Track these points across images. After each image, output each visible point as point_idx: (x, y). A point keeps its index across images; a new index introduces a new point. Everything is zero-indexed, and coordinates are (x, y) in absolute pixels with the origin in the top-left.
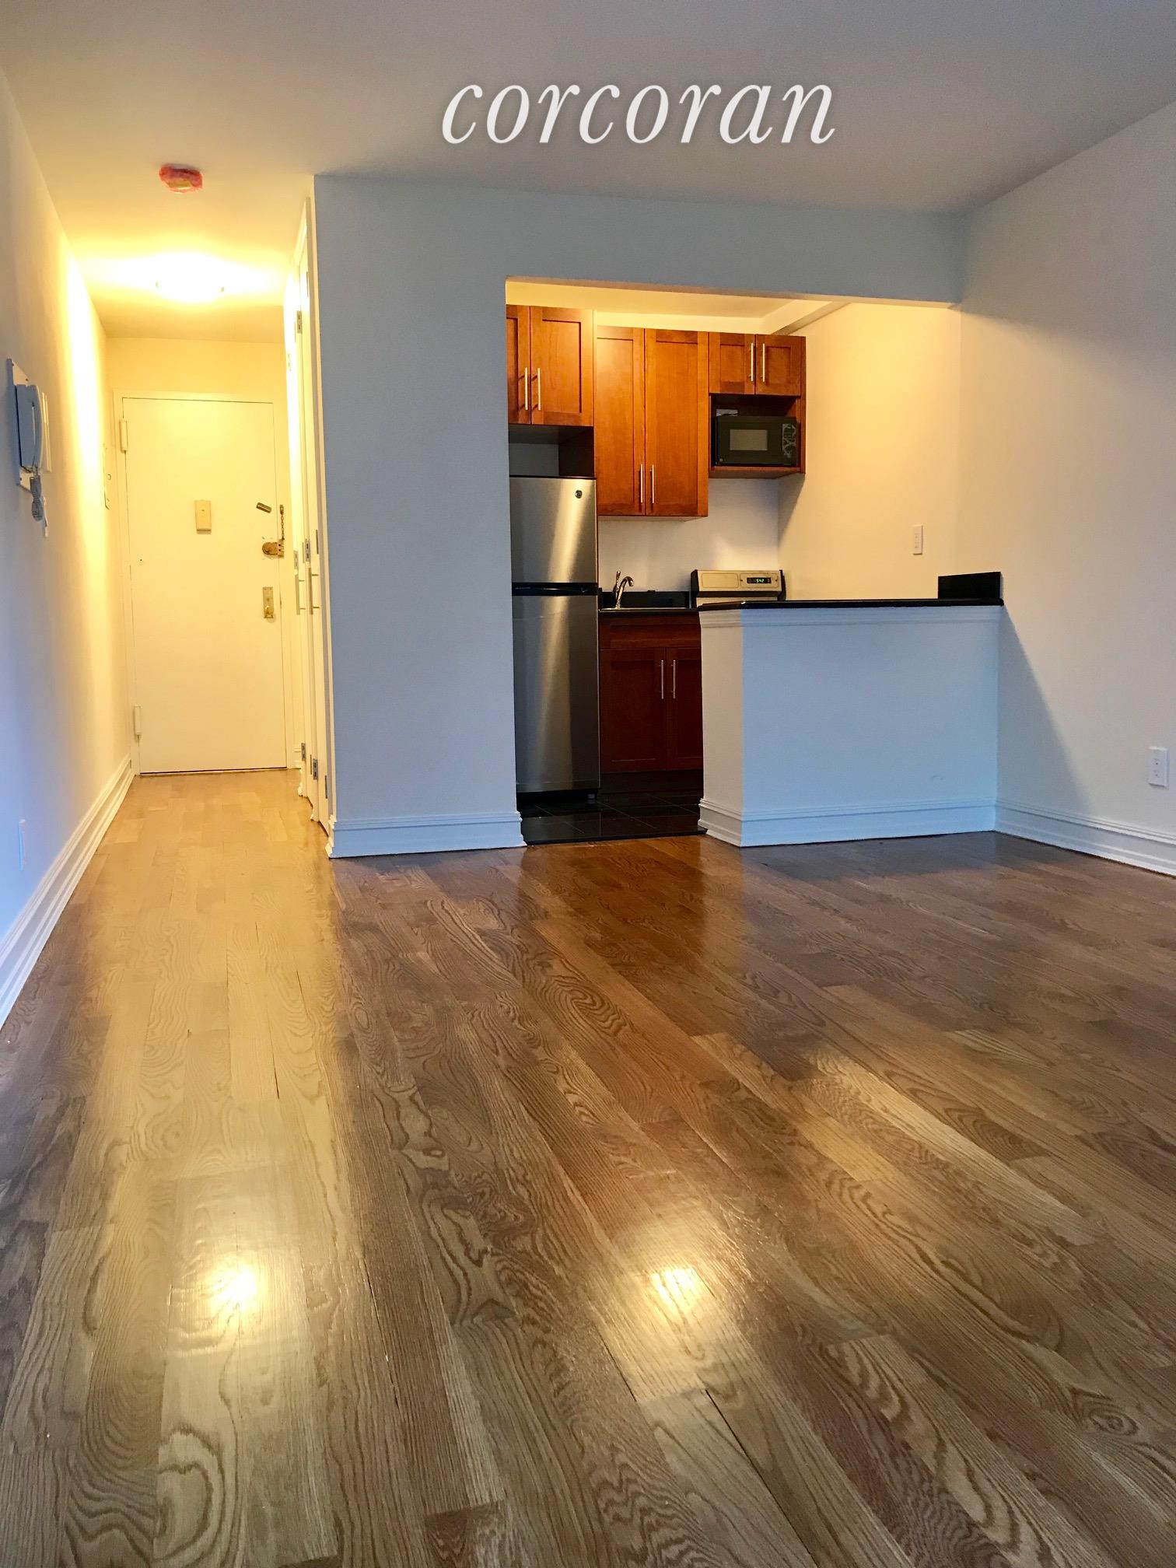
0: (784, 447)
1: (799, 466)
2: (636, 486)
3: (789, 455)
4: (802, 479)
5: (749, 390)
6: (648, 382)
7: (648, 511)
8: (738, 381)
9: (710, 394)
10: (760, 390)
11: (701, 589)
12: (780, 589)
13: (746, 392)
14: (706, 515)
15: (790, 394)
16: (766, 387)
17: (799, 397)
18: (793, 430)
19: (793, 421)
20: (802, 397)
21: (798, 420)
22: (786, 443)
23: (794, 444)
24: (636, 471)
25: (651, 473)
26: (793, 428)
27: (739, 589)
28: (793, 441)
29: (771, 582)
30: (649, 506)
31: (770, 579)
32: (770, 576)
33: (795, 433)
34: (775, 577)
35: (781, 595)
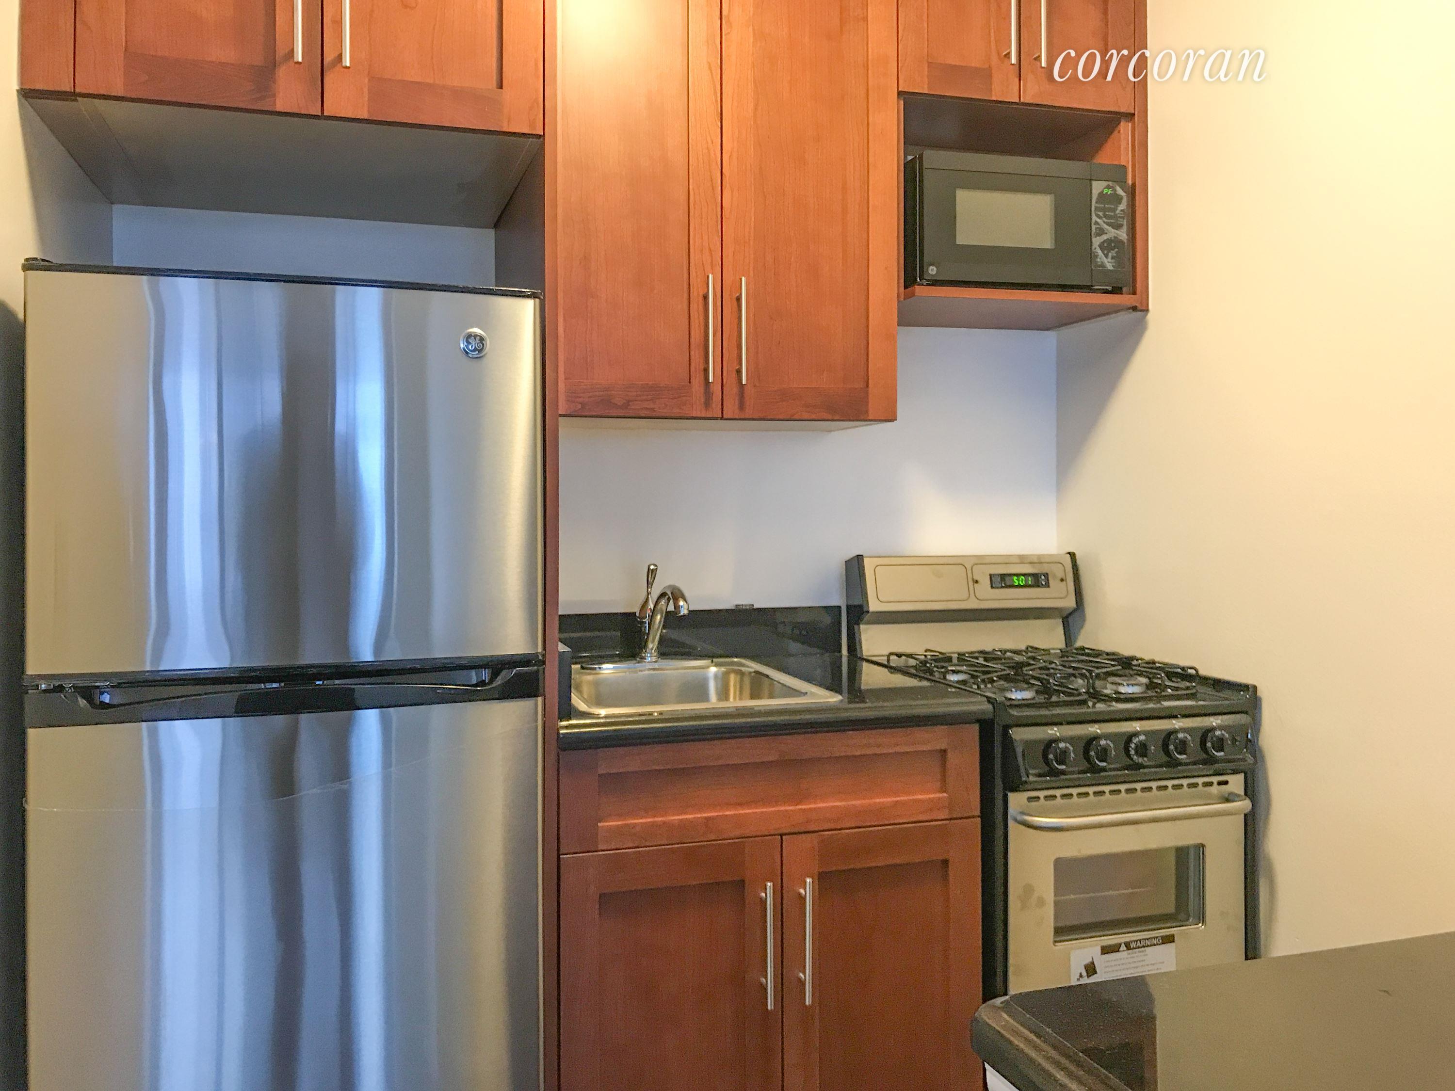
0: (1097, 241)
1: (1133, 293)
2: (696, 335)
3: (1109, 264)
5: (1005, 91)
7: (731, 403)
8: (975, 64)
10: (1032, 92)
11: (874, 606)
12: (1071, 602)
13: (996, 95)
15: (1109, 106)
16: (1045, 85)
17: (1132, 117)
18: (1119, 199)
19: (1119, 172)
20: (1137, 117)
21: (1131, 175)
22: (1101, 232)
23: (1123, 235)
24: (697, 293)
25: (739, 299)
26: (1120, 191)
27: (972, 604)
28: (1118, 227)
29: (1047, 585)
30: (732, 389)
31: (1046, 575)
32: (1045, 569)
33: (1123, 206)
34: (1058, 571)
35: (1071, 617)
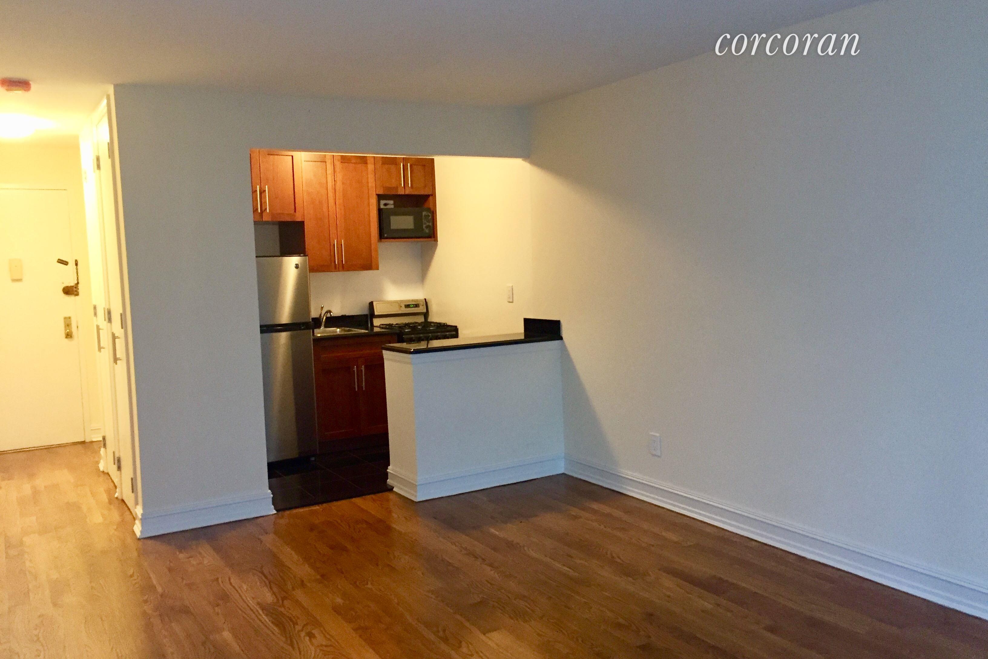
0: (424, 226)
1: (434, 237)
2: (332, 253)
3: (427, 231)
4: (436, 245)
5: (401, 192)
6: (337, 188)
7: (341, 268)
8: (394, 186)
9: (376, 194)
10: (407, 192)
11: (376, 313)
12: (425, 311)
13: (399, 193)
14: (378, 269)
15: (426, 193)
16: (411, 190)
17: (432, 195)
18: (429, 216)
19: (429, 210)
20: (433, 195)
21: (432, 209)
22: (425, 224)
23: (430, 224)
24: (332, 244)
25: (342, 245)
26: (429, 214)
27: (400, 312)
28: (429, 222)
29: (419, 307)
30: (341, 265)
31: (419, 304)
32: (418, 303)
33: (430, 217)
34: (422, 303)
35: (426, 315)
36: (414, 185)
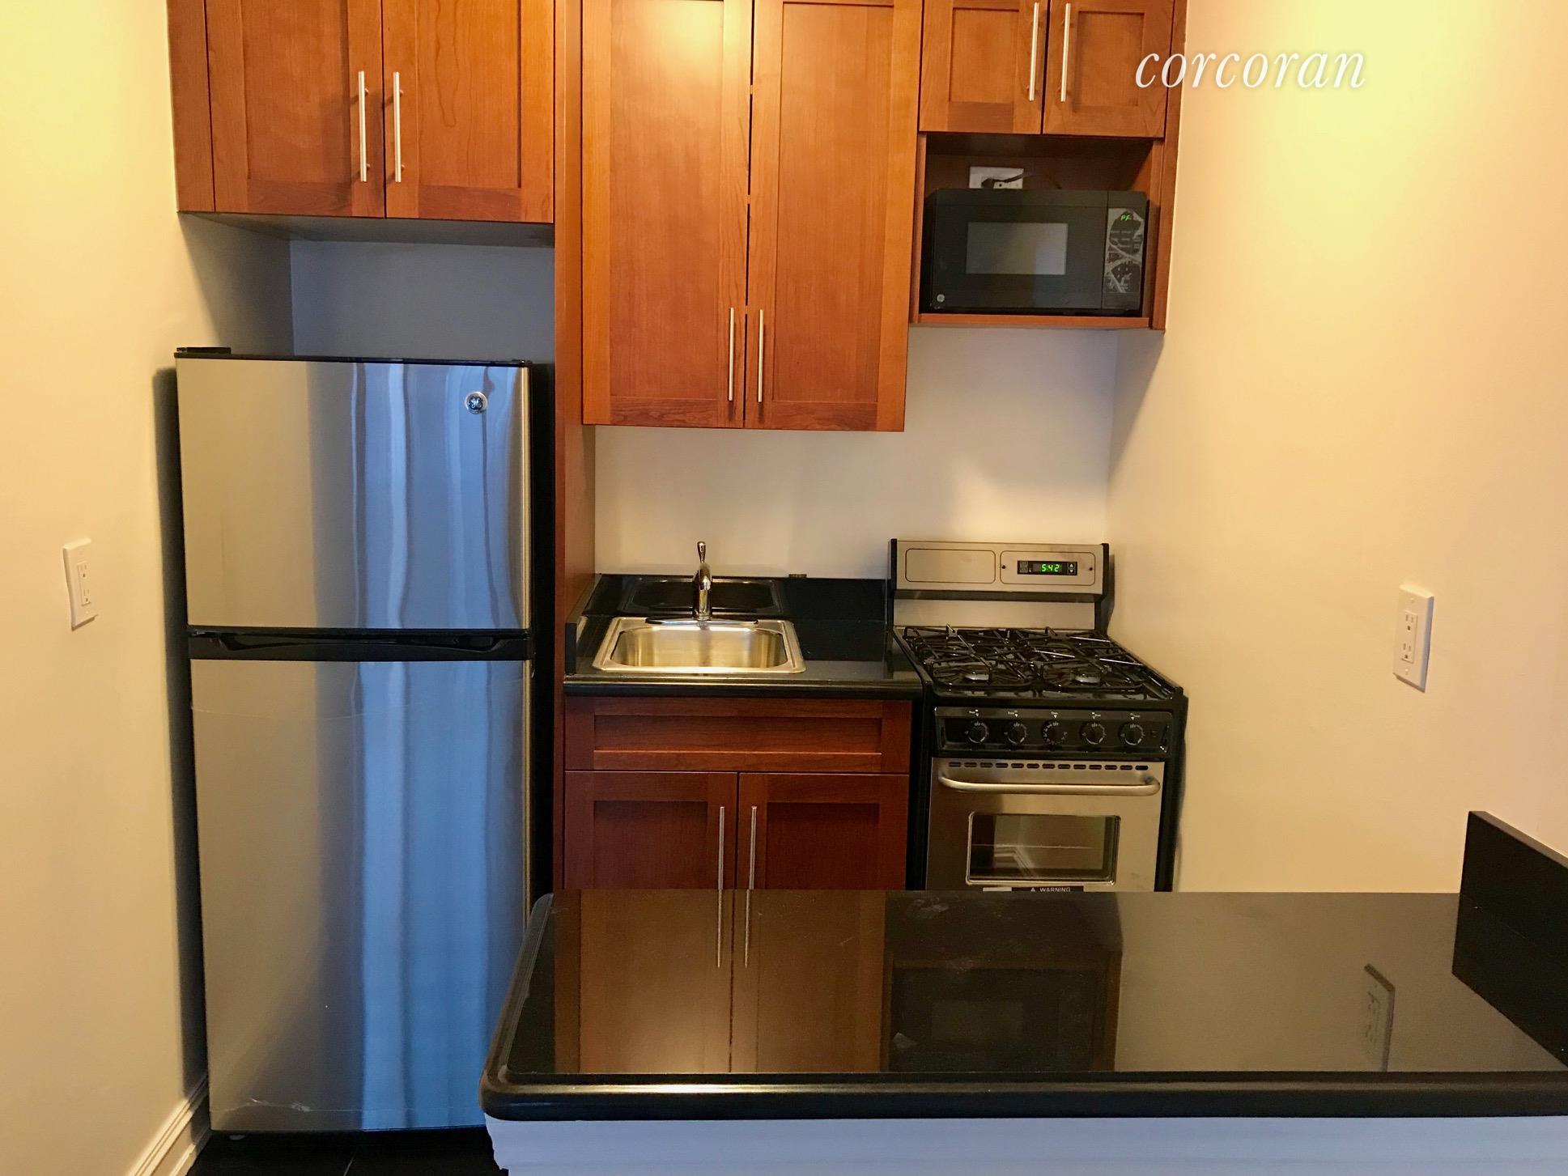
0: (1110, 266)
1: (1149, 314)
2: (722, 358)
3: (1121, 288)
4: (1158, 346)
5: (1027, 124)
7: (752, 416)
8: (998, 99)
9: (922, 134)
10: (1056, 124)
11: (903, 584)
12: (1098, 589)
13: (1018, 130)
14: (902, 427)
16: (1070, 117)
17: (1162, 140)
19: (1138, 200)
20: (1168, 139)
21: (1151, 199)
22: (1115, 257)
23: (1138, 258)
24: (723, 322)
25: (760, 329)
26: (1137, 218)
27: (998, 586)
28: (1133, 252)
29: (1075, 573)
30: (752, 407)
32: (1077, 558)
34: (1088, 561)
35: (1103, 602)
36: (1086, 100)
